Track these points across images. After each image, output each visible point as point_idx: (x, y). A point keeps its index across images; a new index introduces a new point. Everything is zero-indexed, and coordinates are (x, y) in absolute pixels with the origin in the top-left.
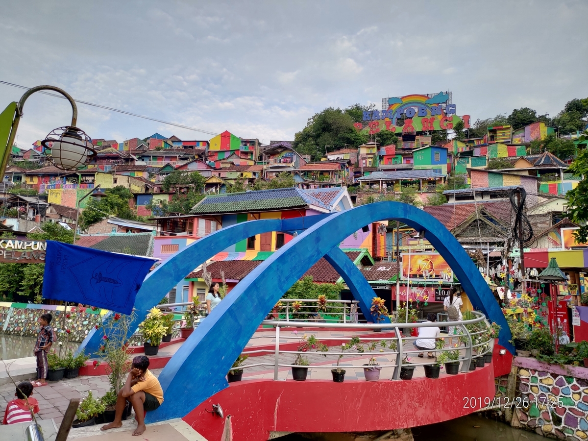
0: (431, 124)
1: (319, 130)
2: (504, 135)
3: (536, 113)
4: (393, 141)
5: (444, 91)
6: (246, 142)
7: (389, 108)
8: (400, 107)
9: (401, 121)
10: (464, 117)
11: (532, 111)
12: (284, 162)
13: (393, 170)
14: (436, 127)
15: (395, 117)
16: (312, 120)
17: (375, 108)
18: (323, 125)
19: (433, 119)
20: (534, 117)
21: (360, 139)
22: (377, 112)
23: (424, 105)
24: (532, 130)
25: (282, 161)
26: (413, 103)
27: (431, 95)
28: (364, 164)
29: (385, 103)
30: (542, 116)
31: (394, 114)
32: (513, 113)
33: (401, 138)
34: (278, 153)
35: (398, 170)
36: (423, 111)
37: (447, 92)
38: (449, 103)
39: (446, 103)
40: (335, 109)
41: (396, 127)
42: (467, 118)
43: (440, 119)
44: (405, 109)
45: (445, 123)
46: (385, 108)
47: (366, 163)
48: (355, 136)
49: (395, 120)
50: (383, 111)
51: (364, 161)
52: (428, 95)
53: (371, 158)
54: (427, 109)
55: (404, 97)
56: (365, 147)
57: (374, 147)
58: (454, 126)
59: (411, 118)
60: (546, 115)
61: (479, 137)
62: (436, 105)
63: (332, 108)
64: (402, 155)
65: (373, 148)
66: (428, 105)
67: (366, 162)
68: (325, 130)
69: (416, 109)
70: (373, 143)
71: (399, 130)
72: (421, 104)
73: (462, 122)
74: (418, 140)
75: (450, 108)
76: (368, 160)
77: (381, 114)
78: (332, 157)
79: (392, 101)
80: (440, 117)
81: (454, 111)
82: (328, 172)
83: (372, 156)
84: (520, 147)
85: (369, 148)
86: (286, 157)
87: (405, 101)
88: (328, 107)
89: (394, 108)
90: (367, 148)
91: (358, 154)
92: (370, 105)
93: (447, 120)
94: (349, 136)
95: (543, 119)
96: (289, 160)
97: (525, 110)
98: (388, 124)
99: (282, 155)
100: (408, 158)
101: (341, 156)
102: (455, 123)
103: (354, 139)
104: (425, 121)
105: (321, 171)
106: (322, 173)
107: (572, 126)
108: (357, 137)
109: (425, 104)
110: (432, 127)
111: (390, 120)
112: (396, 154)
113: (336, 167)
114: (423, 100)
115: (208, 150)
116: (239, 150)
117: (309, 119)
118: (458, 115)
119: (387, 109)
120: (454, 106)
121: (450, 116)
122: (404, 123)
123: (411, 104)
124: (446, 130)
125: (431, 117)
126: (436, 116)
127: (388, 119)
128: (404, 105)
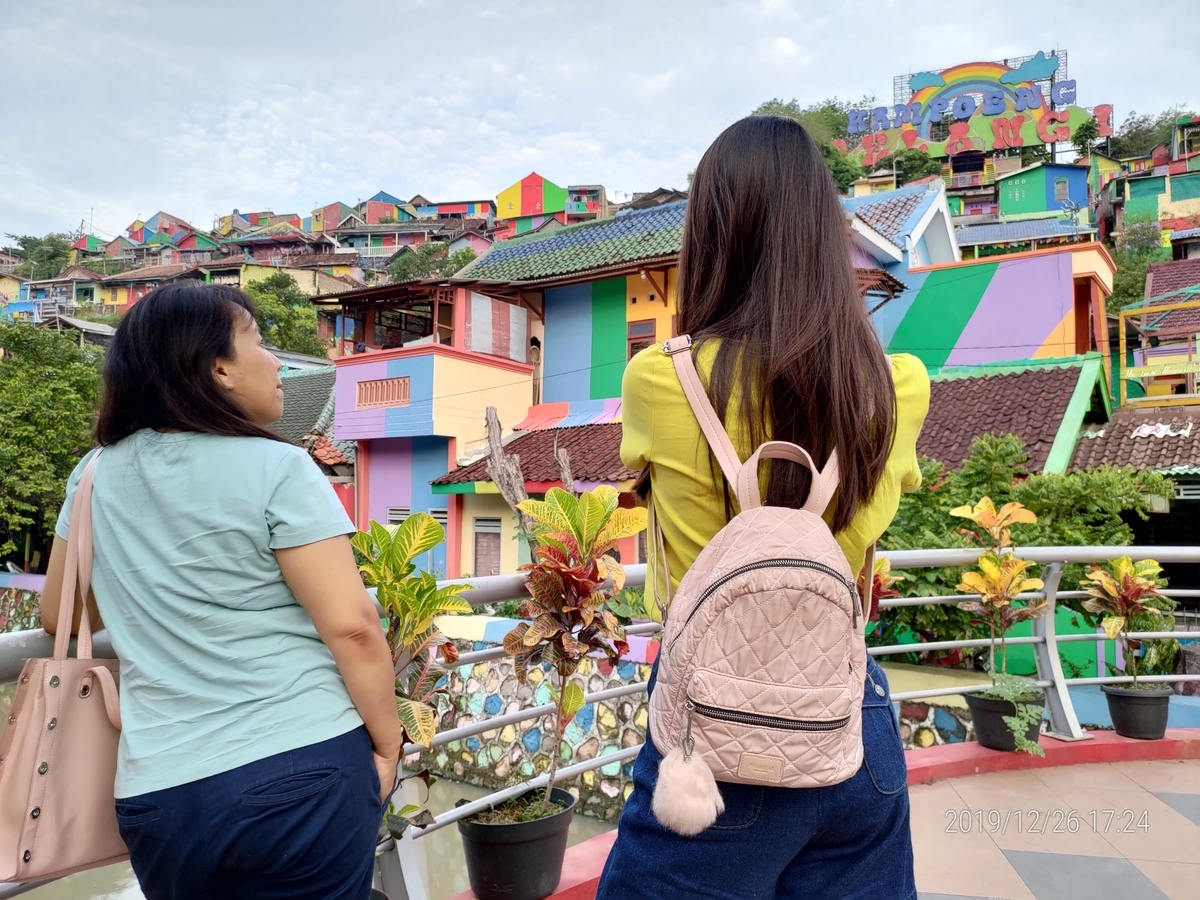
0: (1016, 132)
5: (1047, 51)
6: (578, 193)
7: (912, 100)
8: (940, 95)
9: (940, 129)
10: (1097, 109)
14: (1029, 138)
15: (926, 120)
17: (875, 104)
19: (1021, 120)
21: (851, 168)
22: (884, 110)
23: (997, 86)
26: (971, 82)
27: (1016, 59)
29: (902, 88)
31: (924, 114)
33: (948, 166)
36: (996, 100)
37: (1053, 52)
38: (1059, 78)
39: (1052, 79)
40: (785, 103)
41: (929, 143)
42: (1105, 111)
43: (1038, 119)
44: (950, 99)
45: (1050, 128)
46: (902, 100)
48: (837, 164)
49: (926, 127)
50: (898, 108)
52: (1006, 61)
54: (1006, 95)
55: (947, 71)
56: (867, 183)
57: (890, 182)
58: (1073, 132)
59: (966, 120)
61: (1135, 156)
62: (1028, 86)
63: (779, 101)
64: (962, 197)
65: (886, 183)
66: (1008, 86)
69: (978, 99)
70: (886, 172)
71: (938, 149)
72: (992, 84)
73: (1094, 121)
74: (991, 167)
75: (1063, 91)
77: (891, 115)
79: (919, 82)
80: (1037, 115)
81: (1070, 98)
85: (877, 184)
87: (950, 80)
88: (769, 99)
89: (924, 99)
90: (871, 185)
92: (861, 99)
93: (1053, 120)
98: (910, 137)
100: (976, 203)
102: (1074, 128)
104: (1001, 124)
108: (841, 167)
109: (1001, 85)
110: (1017, 137)
111: (915, 128)
114: (996, 75)
115: (495, 219)
116: (563, 212)
118: (1083, 107)
119: (906, 102)
120: (1072, 85)
121: (1062, 109)
122: (948, 133)
123: (965, 87)
124: (1053, 144)
125: (1015, 114)
126: (1027, 111)
127: (909, 127)
128: (949, 89)
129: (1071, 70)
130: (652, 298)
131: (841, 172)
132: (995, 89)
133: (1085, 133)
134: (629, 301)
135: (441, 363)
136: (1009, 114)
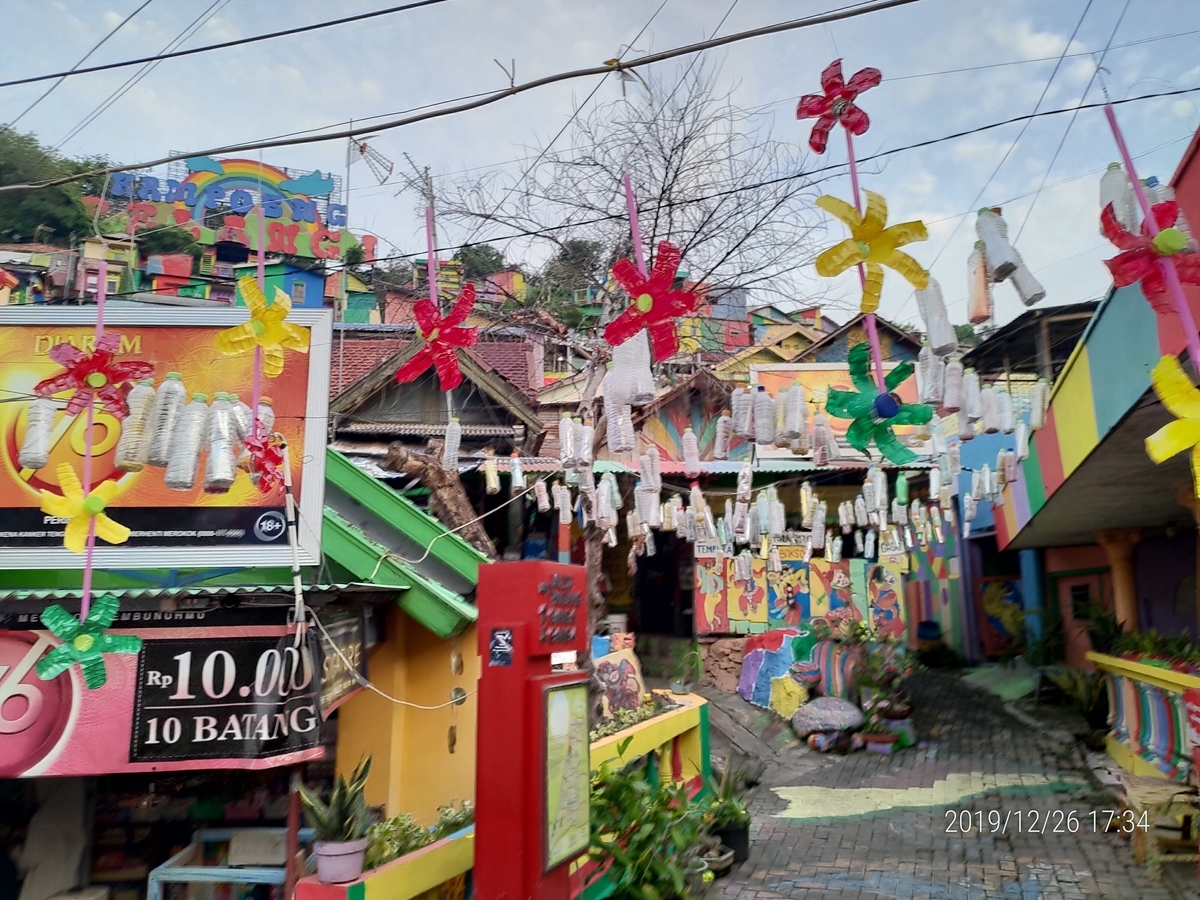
0: (291, 240)
3: (505, 258)
5: (324, 171)
7: (187, 179)
8: (217, 183)
9: (215, 218)
10: (365, 238)
11: (498, 254)
14: (303, 249)
15: (201, 204)
19: (295, 229)
20: (501, 264)
22: (156, 181)
23: (276, 190)
26: (250, 179)
27: (295, 171)
28: (94, 286)
29: (177, 165)
30: (515, 265)
31: (199, 196)
33: (211, 252)
36: (273, 204)
37: (330, 174)
38: (333, 200)
39: (327, 199)
41: (202, 228)
42: (371, 240)
43: (313, 233)
44: (228, 190)
45: (323, 245)
46: (177, 177)
49: (199, 211)
50: (171, 183)
51: (93, 280)
52: (286, 169)
53: (116, 273)
54: (284, 202)
55: (226, 162)
56: (101, 243)
57: (130, 248)
58: (343, 253)
59: (244, 214)
60: (521, 265)
62: (305, 199)
64: (209, 283)
65: (124, 248)
66: (286, 194)
69: (256, 198)
70: (126, 236)
71: (208, 236)
72: (271, 187)
73: (360, 248)
75: (336, 213)
76: (106, 279)
77: (164, 187)
79: (195, 163)
80: (311, 228)
81: (342, 221)
83: (118, 268)
87: (230, 170)
89: (202, 181)
90: (111, 246)
91: (77, 257)
93: (326, 238)
94: (60, 212)
97: (484, 249)
98: (181, 216)
101: (23, 258)
102: (344, 247)
104: (275, 229)
108: (80, 221)
109: (279, 191)
110: (291, 244)
111: (189, 209)
114: (276, 180)
118: (353, 233)
119: (180, 180)
120: (343, 209)
121: (335, 230)
122: (222, 223)
123: (243, 182)
124: (324, 260)
125: (292, 223)
126: (302, 223)
127: (181, 206)
128: (227, 180)
129: (344, 196)
132: (273, 193)
133: (354, 257)
136: (286, 221)
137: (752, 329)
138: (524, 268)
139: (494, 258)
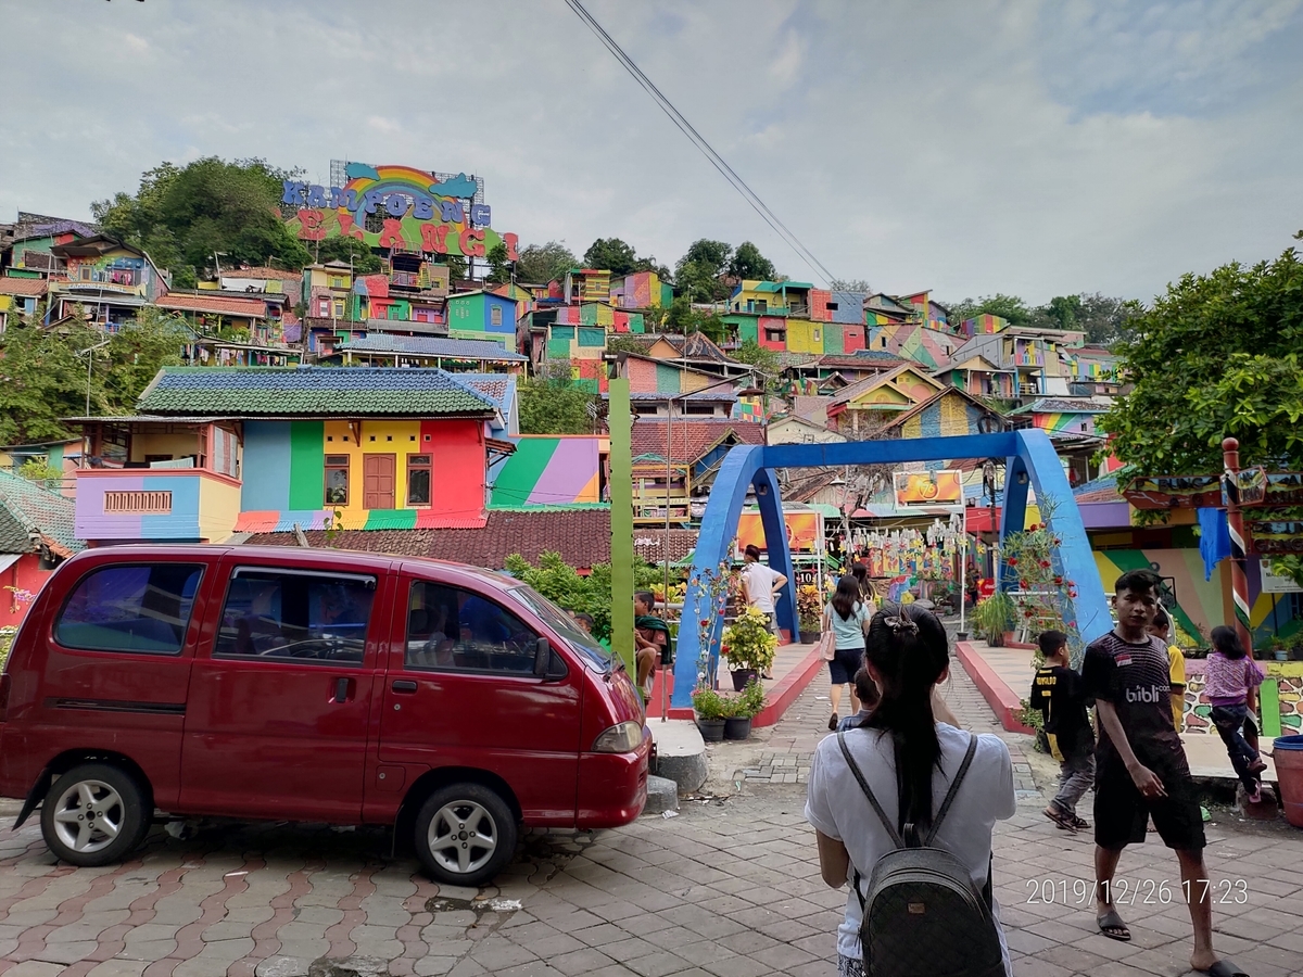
0: (442, 240)
1: (183, 207)
2: (598, 289)
3: (634, 252)
4: (371, 265)
5: (468, 174)
7: (347, 186)
8: (374, 189)
9: (375, 220)
10: (506, 235)
11: (627, 247)
12: (114, 281)
13: (407, 333)
14: (452, 248)
15: (361, 209)
16: (153, 178)
17: (304, 179)
18: (196, 200)
19: (446, 229)
20: (631, 260)
21: (295, 248)
22: (321, 189)
23: (426, 194)
24: (638, 283)
25: (111, 275)
26: (403, 184)
27: (441, 175)
28: (324, 310)
29: (338, 173)
30: (645, 261)
31: (359, 202)
32: (595, 244)
33: (387, 262)
34: (97, 254)
35: (416, 334)
36: (426, 207)
37: (473, 176)
38: (477, 201)
39: (471, 200)
40: (226, 164)
41: (367, 233)
42: (512, 238)
43: (460, 233)
44: (385, 195)
45: (469, 243)
46: (338, 184)
47: (328, 310)
48: (284, 239)
49: (361, 217)
50: (334, 190)
51: (324, 304)
52: (433, 173)
53: (342, 299)
54: (434, 204)
55: (381, 168)
56: (322, 271)
57: (347, 275)
58: (488, 252)
59: (399, 218)
60: (651, 259)
61: (535, 283)
62: (452, 200)
64: (410, 300)
65: (342, 275)
66: (436, 196)
67: (329, 305)
68: (199, 210)
69: (409, 200)
70: (342, 264)
71: (373, 240)
72: (421, 190)
73: (503, 245)
74: (425, 272)
75: (480, 213)
76: (333, 304)
77: (327, 195)
78: (234, 282)
79: (355, 172)
80: (459, 228)
81: (486, 220)
82: (246, 320)
83: (343, 294)
84: (634, 315)
85: (333, 274)
86: (118, 268)
87: (384, 176)
89: (361, 187)
90: (329, 273)
91: (304, 283)
92: (293, 169)
93: (472, 237)
94: (270, 236)
95: (646, 266)
96: (129, 277)
97: (615, 244)
98: (346, 221)
99: (106, 261)
100: (422, 309)
101: (258, 285)
102: (489, 247)
103: (281, 246)
104: (427, 231)
105: (227, 316)
106: (228, 320)
107: (702, 288)
108: (286, 243)
109: (429, 194)
110: (442, 244)
111: (351, 214)
112: (390, 298)
113: (259, 310)
114: (426, 183)
117: (146, 174)
118: (496, 231)
119: (342, 187)
120: (487, 209)
121: (479, 229)
122: (381, 226)
123: (394, 187)
124: (471, 257)
125: (441, 224)
126: (451, 223)
127: (344, 211)
128: (383, 186)
129: (487, 197)
130: (346, 439)
131: (288, 248)
132: (424, 196)
133: (497, 255)
134: (325, 439)
135: (205, 483)
136: (436, 222)
137: (867, 330)
138: (653, 263)
139: (624, 251)
